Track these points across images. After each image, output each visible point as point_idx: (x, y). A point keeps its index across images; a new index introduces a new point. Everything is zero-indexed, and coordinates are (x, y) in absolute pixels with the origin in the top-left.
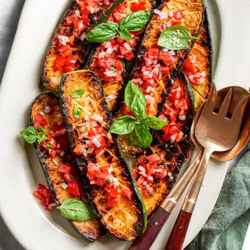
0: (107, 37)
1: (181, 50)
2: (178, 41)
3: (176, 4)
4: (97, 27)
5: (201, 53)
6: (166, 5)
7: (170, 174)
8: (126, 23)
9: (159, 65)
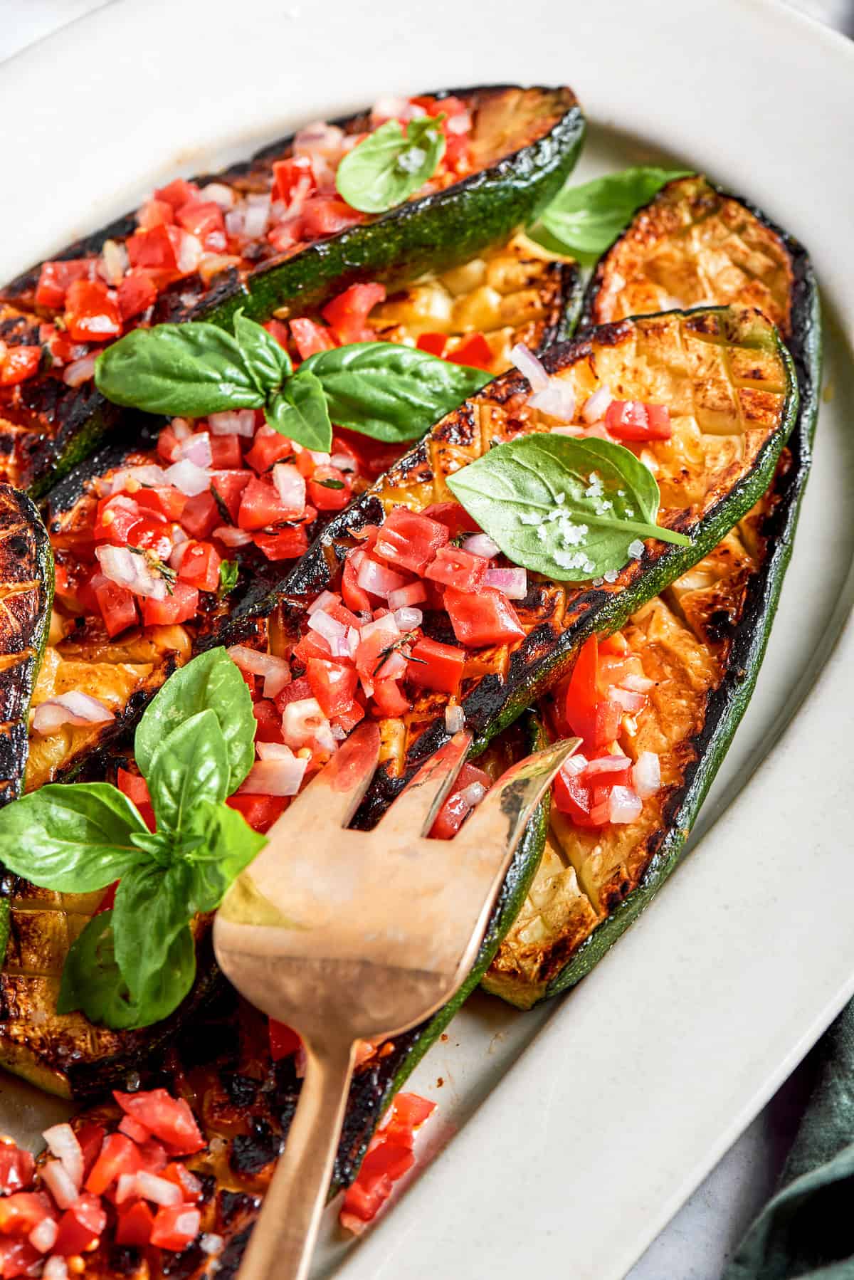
0: (202, 388)
1: (569, 588)
2: (575, 534)
3: (648, 372)
4: (174, 328)
5: (682, 676)
6: (591, 356)
7: (212, 1244)
8: (336, 370)
9: (412, 618)
